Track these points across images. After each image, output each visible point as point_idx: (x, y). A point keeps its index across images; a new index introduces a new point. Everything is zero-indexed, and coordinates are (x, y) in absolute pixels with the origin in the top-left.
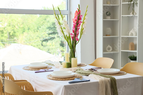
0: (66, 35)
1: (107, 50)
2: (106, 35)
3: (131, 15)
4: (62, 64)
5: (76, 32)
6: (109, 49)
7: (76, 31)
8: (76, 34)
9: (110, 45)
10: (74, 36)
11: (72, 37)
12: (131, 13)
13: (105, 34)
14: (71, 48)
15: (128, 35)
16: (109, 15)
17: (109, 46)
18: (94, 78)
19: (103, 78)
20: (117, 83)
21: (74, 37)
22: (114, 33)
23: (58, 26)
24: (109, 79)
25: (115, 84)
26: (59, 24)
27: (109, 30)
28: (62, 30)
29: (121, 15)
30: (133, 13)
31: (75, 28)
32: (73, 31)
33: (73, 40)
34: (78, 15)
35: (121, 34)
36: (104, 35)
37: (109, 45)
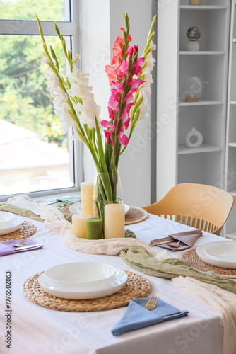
0: (86, 126)
2: (187, 100)
4: (70, 221)
5: (120, 116)
6: (194, 139)
7: (122, 112)
8: (121, 121)
9: (197, 129)
10: (112, 130)
11: (107, 134)
14: (101, 170)
16: (196, 38)
17: (194, 132)
21: (113, 133)
23: (55, 93)
26: (60, 88)
28: (70, 109)
31: (117, 104)
32: (112, 113)
33: (109, 142)
34: (131, 58)
35: (229, 96)
36: (180, 99)
37: (194, 129)
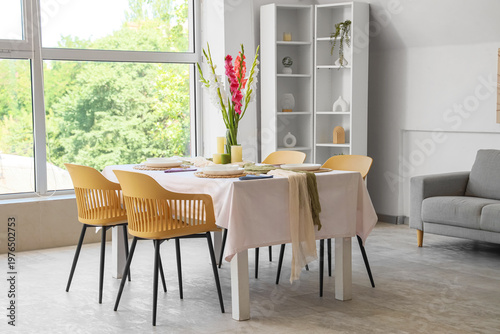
1: (287, 145)
2: (283, 110)
3: (337, 66)
6: (290, 141)
9: (292, 133)
12: (337, 62)
13: (280, 107)
15: (331, 110)
16: (289, 65)
17: (290, 135)
18: (277, 174)
19: (295, 174)
20: (317, 181)
22: (300, 104)
24: (304, 174)
25: (315, 184)
27: (290, 98)
29: (314, 65)
30: (341, 62)
35: (315, 108)
36: (278, 110)
37: (289, 133)
